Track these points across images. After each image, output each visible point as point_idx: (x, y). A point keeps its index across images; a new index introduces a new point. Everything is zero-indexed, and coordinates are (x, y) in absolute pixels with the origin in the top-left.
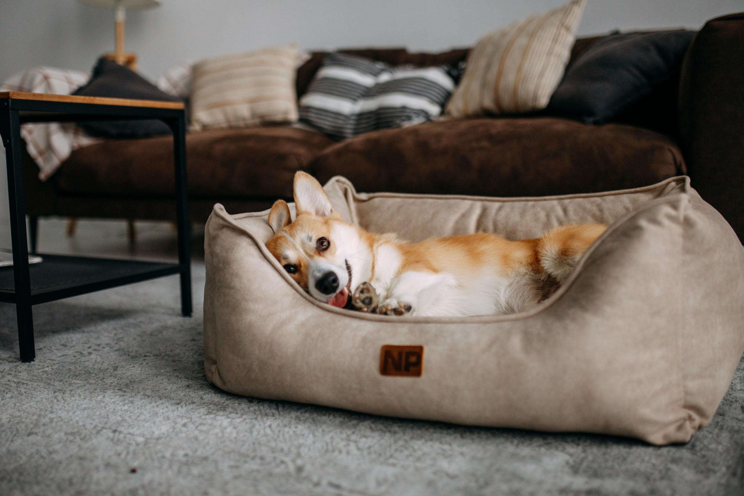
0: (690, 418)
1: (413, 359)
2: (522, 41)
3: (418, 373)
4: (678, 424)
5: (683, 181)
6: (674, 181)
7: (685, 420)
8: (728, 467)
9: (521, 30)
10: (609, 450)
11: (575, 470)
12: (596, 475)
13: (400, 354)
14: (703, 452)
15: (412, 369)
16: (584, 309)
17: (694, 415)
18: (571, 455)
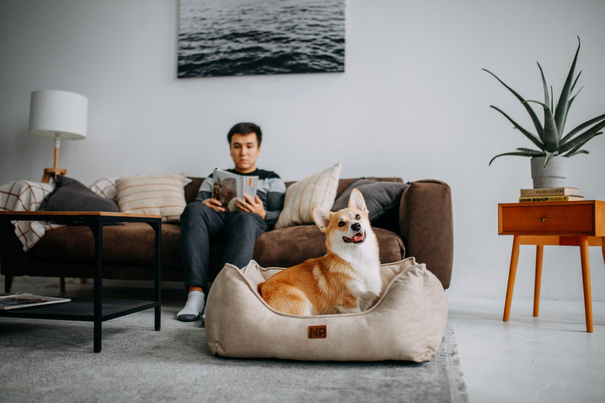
0: (429, 352)
1: (322, 331)
2: (312, 186)
3: (325, 337)
4: (425, 354)
5: (412, 259)
6: (408, 259)
7: (427, 352)
8: (439, 372)
9: (309, 181)
10: (395, 369)
11: (385, 375)
12: (393, 376)
13: (317, 329)
14: (429, 368)
15: (322, 335)
16: (390, 307)
17: (431, 351)
18: (382, 372)
